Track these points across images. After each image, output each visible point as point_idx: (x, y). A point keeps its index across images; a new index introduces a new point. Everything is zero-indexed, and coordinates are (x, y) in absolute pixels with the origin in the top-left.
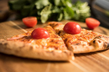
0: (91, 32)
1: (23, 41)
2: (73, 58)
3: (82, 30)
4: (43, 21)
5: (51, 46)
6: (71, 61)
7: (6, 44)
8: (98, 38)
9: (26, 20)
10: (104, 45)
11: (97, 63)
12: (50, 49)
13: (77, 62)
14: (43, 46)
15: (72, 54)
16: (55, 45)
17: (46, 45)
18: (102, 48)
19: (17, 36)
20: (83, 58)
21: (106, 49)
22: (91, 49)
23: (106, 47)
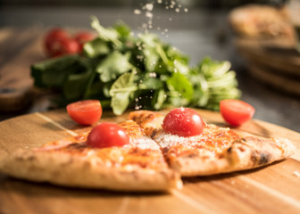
0: (229, 132)
1: (70, 152)
2: (179, 184)
3: (208, 128)
4: (117, 111)
5: (132, 162)
6: (174, 192)
7: (32, 159)
8: (240, 142)
9: (75, 108)
10: (253, 158)
11: (232, 194)
12: (130, 168)
13: (187, 194)
14: (113, 163)
15: (178, 176)
16: (140, 158)
17: (121, 159)
18: (249, 165)
19: (54, 144)
20: (203, 185)
21: (257, 166)
22: (222, 165)
23: (257, 162)
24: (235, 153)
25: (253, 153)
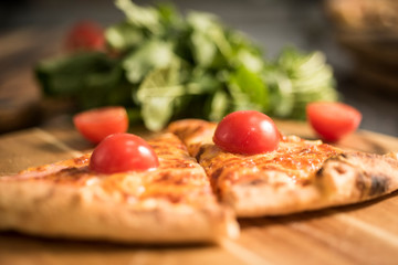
0: (320, 146)
2: (232, 229)
3: (287, 141)
5: (156, 195)
8: (337, 159)
10: (360, 184)
11: (324, 245)
12: (150, 204)
14: (126, 196)
15: (230, 215)
16: (171, 189)
17: (141, 190)
18: (353, 196)
19: (39, 169)
21: (367, 198)
22: (307, 197)
23: (367, 192)
24: (329, 176)
25: (359, 176)
